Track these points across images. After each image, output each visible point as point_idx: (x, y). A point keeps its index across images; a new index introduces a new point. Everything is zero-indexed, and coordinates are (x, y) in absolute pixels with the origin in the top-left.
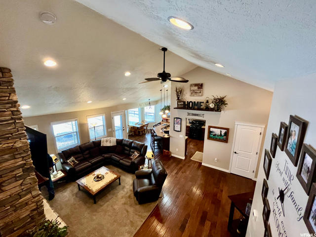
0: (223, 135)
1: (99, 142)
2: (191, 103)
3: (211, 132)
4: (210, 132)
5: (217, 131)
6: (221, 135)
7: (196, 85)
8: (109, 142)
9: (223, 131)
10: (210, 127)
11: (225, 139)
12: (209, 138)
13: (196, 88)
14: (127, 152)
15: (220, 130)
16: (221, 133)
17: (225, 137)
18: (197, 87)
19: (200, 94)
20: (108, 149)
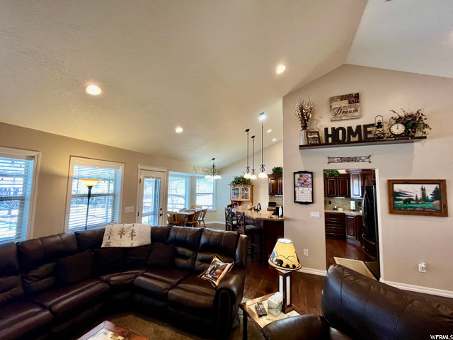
0: (430, 197)
1: (98, 236)
2: (340, 131)
3: (398, 194)
4: (393, 196)
5: (414, 191)
6: (424, 198)
7: (343, 98)
8: (128, 234)
9: (430, 189)
10: (391, 183)
11: (438, 208)
12: (394, 209)
13: (345, 103)
14: (183, 262)
15: (420, 186)
16: (424, 194)
17: (437, 202)
18: (347, 101)
19: (356, 114)
20: (126, 257)
